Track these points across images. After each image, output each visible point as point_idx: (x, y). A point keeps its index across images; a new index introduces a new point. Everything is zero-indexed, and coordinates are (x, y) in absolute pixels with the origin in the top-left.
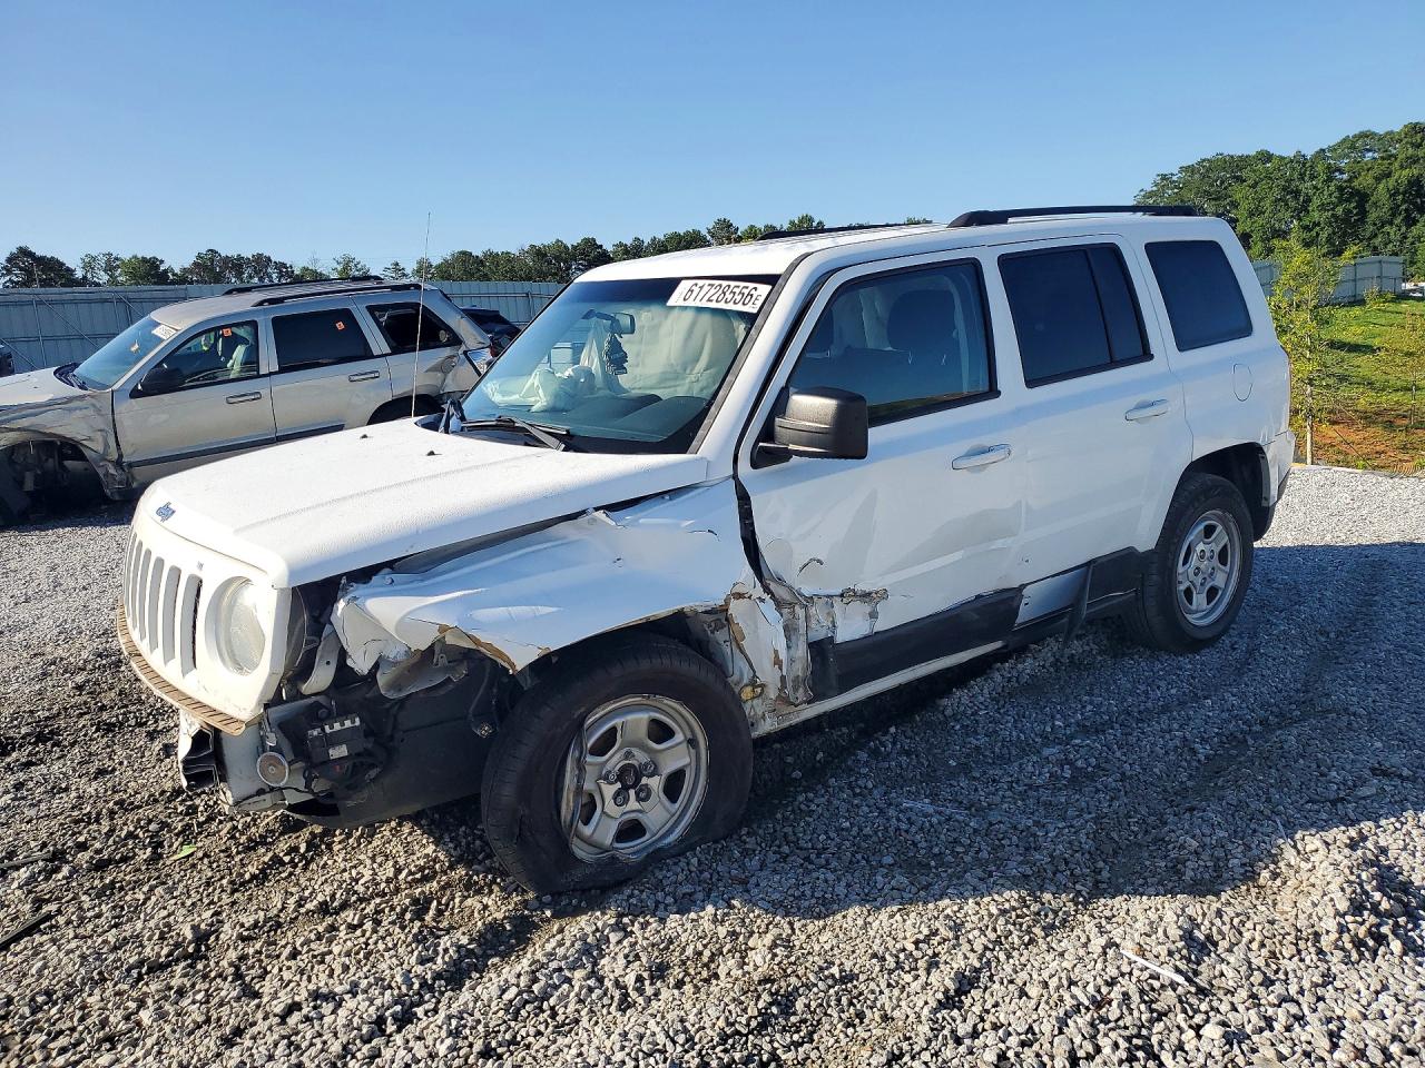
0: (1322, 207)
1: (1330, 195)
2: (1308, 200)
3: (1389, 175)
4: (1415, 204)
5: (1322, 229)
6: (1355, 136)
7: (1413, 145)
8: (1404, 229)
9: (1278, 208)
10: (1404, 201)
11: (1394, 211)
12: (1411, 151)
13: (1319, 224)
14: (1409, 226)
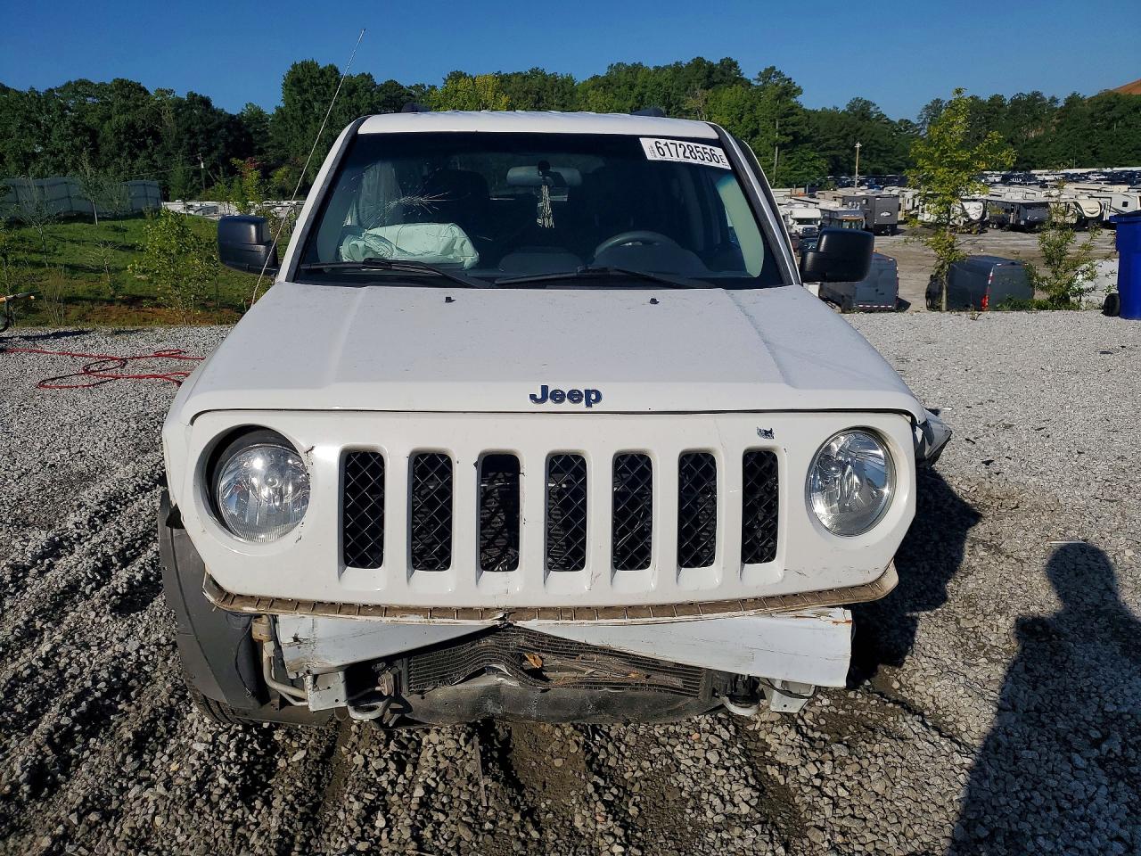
0: (63, 137)
1: (67, 128)
2: (49, 130)
3: (110, 117)
4: (134, 142)
5: (66, 156)
6: (76, 82)
7: (123, 96)
8: (130, 161)
9: (24, 133)
10: (126, 140)
11: (120, 147)
12: (123, 101)
13: (62, 151)
14: (133, 160)
